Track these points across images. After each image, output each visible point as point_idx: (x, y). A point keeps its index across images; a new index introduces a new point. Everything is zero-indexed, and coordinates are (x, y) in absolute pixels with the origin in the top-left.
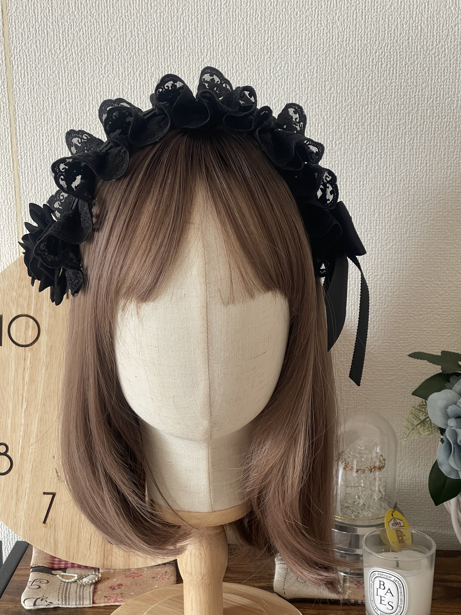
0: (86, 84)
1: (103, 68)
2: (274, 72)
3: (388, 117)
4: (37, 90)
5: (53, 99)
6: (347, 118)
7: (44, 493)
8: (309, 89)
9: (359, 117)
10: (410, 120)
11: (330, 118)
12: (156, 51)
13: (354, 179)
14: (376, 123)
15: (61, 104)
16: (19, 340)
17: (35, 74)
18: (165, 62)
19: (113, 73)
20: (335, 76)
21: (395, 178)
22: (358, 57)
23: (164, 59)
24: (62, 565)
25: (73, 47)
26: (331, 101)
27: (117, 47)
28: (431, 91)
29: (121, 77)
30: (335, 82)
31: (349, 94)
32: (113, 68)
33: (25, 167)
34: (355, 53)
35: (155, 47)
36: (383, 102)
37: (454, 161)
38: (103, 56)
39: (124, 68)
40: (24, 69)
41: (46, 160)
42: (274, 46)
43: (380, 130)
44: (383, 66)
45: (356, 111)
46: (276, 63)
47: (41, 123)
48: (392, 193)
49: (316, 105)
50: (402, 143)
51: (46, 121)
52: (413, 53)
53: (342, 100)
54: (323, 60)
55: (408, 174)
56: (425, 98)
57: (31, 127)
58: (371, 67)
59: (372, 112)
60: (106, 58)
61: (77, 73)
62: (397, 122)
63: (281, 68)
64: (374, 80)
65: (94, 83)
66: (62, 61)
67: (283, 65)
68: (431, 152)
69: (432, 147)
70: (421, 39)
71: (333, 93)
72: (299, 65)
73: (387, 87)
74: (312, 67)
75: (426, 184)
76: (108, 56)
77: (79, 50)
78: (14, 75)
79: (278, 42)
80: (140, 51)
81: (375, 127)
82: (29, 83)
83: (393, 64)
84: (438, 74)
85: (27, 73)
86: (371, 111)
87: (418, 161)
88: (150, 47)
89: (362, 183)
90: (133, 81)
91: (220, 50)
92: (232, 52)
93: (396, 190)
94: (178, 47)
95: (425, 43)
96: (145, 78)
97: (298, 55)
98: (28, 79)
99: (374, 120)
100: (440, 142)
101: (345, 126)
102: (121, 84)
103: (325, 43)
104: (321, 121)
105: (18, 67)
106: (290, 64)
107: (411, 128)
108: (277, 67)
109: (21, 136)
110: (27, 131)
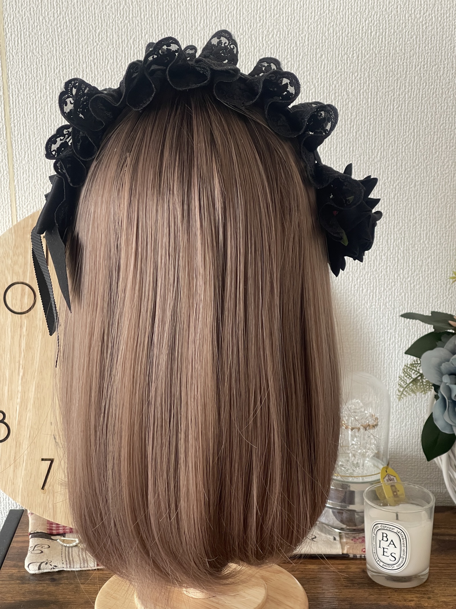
0: (80, 52)
1: (97, 35)
2: (267, 39)
3: (377, 84)
4: (30, 57)
5: (47, 66)
6: (337, 86)
7: (43, 460)
8: (301, 57)
9: (349, 84)
10: (398, 87)
11: (321, 85)
12: (150, 19)
13: (344, 145)
14: (366, 90)
15: (54, 71)
16: (15, 307)
17: (28, 41)
18: (158, 30)
19: (107, 41)
20: (326, 44)
21: (384, 144)
22: (348, 25)
23: (158, 27)
24: (60, 531)
25: (67, 14)
26: (322, 68)
27: (111, 15)
28: (419, 59)
29: (114, 45)
30: (326, 50)
31: (340, 62)
32: (107, 36)
33: (18, 135)
34: (346, 21)
35: (149, 14)
36: (372, 70)
37: (440, 127)
38: (97, 23)
39: (118, 35)
40: (18, 36)
41: (39, 128)
42: (266, 14)
43: (370, 96)
44: (372, 34)
45: (346, 78)
46: (268, 31)
47: (35, 91)
48: (381, 159)
49: (307, 72)
50: (390, 109)
51: (39, 89)
52: (401, 21)
53: (333, 68)
54: (314, 28)
55: (396, 139)
56: (412, 65)
57: (24, 95)
58: (360, 35)
59: (362, 79)
60: (100, 26)
61: (70, 41)
62: (385, 89)
63: (273, 36)
64: (363, 48)
65: (88, 51)
66: (56, 29)
67: (275, 33)
68: (418, 118)
69: (420, 113)
70: (409, 8)
71: (323, 60)
72: (291, 33)
73: (376, 55)
74: (304, 34)
75: (413, 149)
76: (102, 23)
77: (73, 17)
78: (8, 43)
79: (270, 11)
80: (134, 18)
81: (365, 93)
82: (23, 50)
83: (382, 33)
84: (425, 41)
85: (21, 41)
86: (360, 78)
87: (406, 127)
88: (144, 15)
89: (351, 148)
90: (127, 48)
91: (213, 18)
92: (226, 20)
93: (385, 155)
94: (171, 15)
95: (413, 12)
96: (139, 45)
97: (290, 23)
98: (22, 47)
99: (364, 87)
100: (427, 109)
101: (335, 93)
102: (115, 51)
103: (316, 11)
104: (312, 88)
105: (11, 35)
106: (282, 32)
107: (399, 95)
108: (269, 34)
109: (14, 103)
110: (20, 98)
